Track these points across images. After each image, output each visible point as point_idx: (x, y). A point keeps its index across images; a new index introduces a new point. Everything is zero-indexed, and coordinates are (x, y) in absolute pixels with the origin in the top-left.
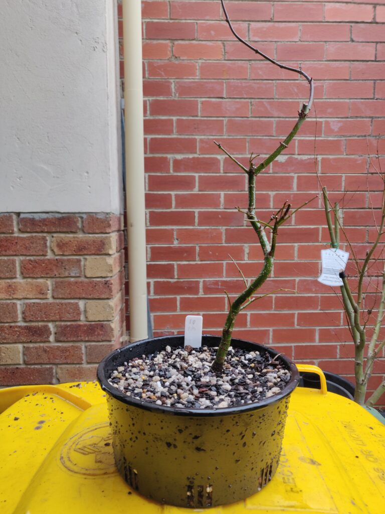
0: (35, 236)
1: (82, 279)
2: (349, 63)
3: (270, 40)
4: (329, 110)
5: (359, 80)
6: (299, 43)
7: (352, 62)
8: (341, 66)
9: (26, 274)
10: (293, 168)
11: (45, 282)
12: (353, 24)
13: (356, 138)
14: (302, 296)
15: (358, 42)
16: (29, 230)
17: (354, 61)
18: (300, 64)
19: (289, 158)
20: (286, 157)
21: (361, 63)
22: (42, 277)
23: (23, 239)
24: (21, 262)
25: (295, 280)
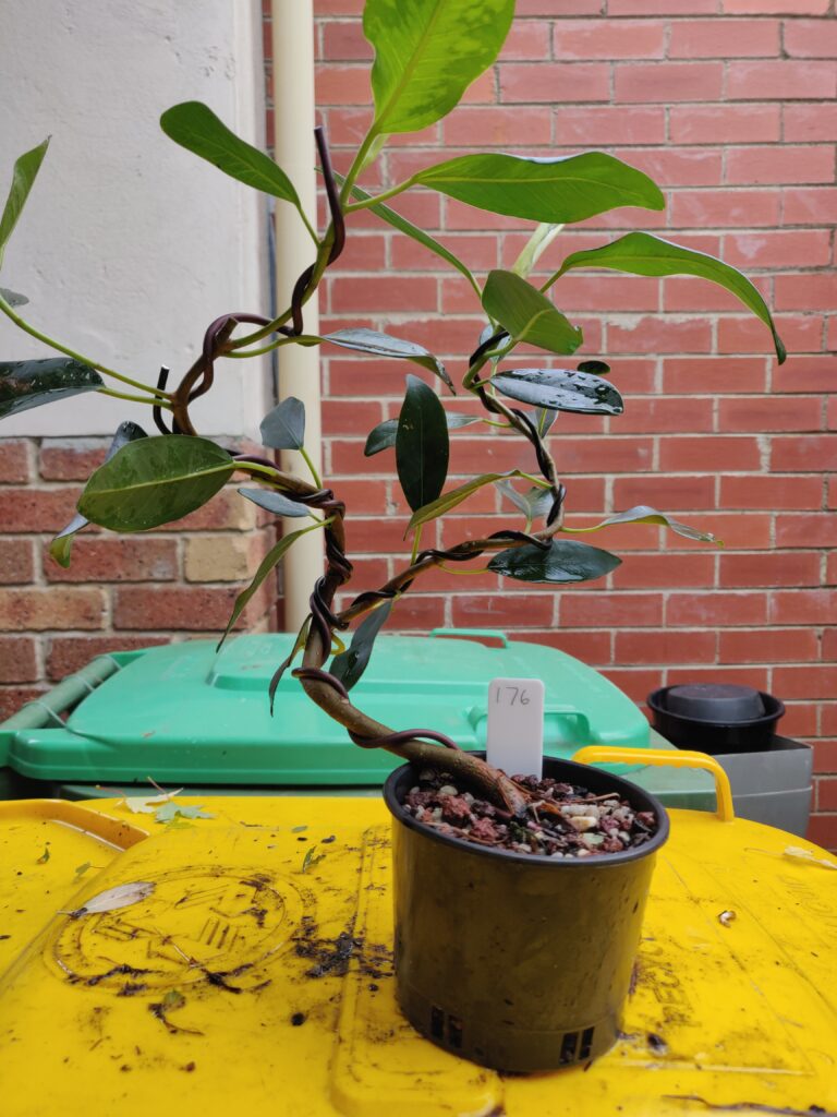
0: (76, 489)
1: (180, 586)
2: (778, 105)
3: (599, 56)
4: (735, 212)
5: (801, 143)
6: (667, 62)
7: (786, 104)
8: (760, 112)
9: (55, 574)
10: (653, 343)
11: (95, 592)
12: (785, 21)
13: (796, 273)
14: (677, 633)
15: (798, 58)
16: (61, 476)
17: (789, 100)
18: (668, 109)
19: (644, 320)
20: (638, 318)
21: (807, 104)
22: (89, 582)
23: (47, 495)
24: (45, 547)
25: (660, 596)
